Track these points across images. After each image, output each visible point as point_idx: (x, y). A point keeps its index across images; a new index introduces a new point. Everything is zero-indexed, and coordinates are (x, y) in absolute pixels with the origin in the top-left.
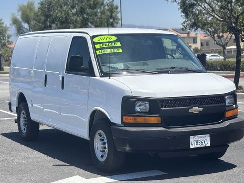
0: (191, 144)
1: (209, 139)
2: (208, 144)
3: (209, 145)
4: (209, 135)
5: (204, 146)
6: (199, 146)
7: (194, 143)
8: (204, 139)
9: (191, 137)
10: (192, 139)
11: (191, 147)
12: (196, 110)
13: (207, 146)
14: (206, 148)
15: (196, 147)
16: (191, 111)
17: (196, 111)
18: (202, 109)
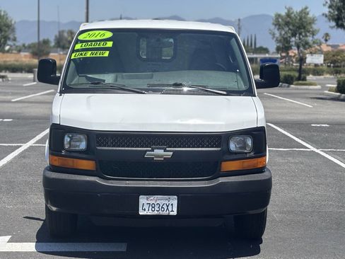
0: (140, 209)
1: (175, 202)
2: (172, 211)
3: (175, 213)
4: (176, 197)
5: (165, 213)
6: (156, 213)
7: (146, 207)
8: (167, 202)
9: (141, 197)
10: (143, 200)
11: (140, 213)
12: (159, 153)
13: (172, 213)
14: (169, 216)
15: (150, 213)
16: (149, 154)
17: (158, 156)
18: (171, 153)
